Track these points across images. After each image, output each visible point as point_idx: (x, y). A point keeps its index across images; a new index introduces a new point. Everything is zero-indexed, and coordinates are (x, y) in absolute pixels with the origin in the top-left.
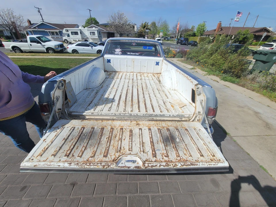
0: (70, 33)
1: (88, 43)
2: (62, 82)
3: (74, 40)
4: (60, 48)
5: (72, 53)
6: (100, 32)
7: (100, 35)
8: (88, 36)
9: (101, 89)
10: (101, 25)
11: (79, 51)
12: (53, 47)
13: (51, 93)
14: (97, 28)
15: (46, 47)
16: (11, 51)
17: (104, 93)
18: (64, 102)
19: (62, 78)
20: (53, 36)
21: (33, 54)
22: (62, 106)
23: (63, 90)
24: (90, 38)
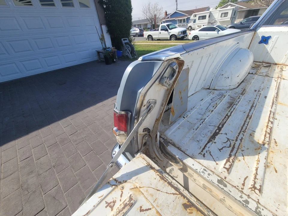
0: (197, 18)
1: (215, 26)
2: (175, 67)
3: (198, 26)
4: (182, 34)
5: (192, 40)
6: (235, 12)
7: (234, 15)
8: (217, 19)
9: (243, 97)
10: (241, 2)
11: (200, 37)
12: (176, 34)
13: (140, 91)
14: (234, 6)
15: (171, 34)
16: (147, 39)
17: (254, 112)
18: (161, 115)
19: (178, 55)
20: (180, 24)
21: (159, 41)
22: (155, 123)
23: (169, 87)
24: (218, 21)
